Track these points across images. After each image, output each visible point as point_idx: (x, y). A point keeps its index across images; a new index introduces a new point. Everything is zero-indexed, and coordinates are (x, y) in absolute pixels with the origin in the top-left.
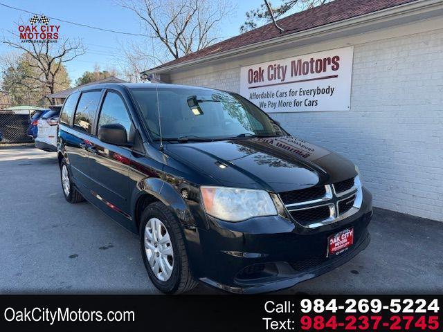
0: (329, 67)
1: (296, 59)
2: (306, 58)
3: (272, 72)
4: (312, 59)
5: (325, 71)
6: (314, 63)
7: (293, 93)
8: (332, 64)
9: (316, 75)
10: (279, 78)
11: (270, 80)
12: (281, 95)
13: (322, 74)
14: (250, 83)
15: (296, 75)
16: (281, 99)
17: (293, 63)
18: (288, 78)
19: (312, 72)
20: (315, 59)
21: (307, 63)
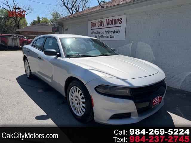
0: (118, 22)
1: (107, 19)
2: (111, 19)
3: (99, 24)
4: (113, 19)
5: (117, 24)
6: (113, 21)
7: (106, 32)
8: (119, 21)
9: (114, 25)
10: (102, 26)
11: (98, 26)
12: (103, 33)
13: (116, 25)
14: (92, 27)
15: (107, 25)
16: (102, 35)
17: (106, 20)
18: (105, 26)
19: (113, 24)
20: (114, 19)
21: (111, 20)
